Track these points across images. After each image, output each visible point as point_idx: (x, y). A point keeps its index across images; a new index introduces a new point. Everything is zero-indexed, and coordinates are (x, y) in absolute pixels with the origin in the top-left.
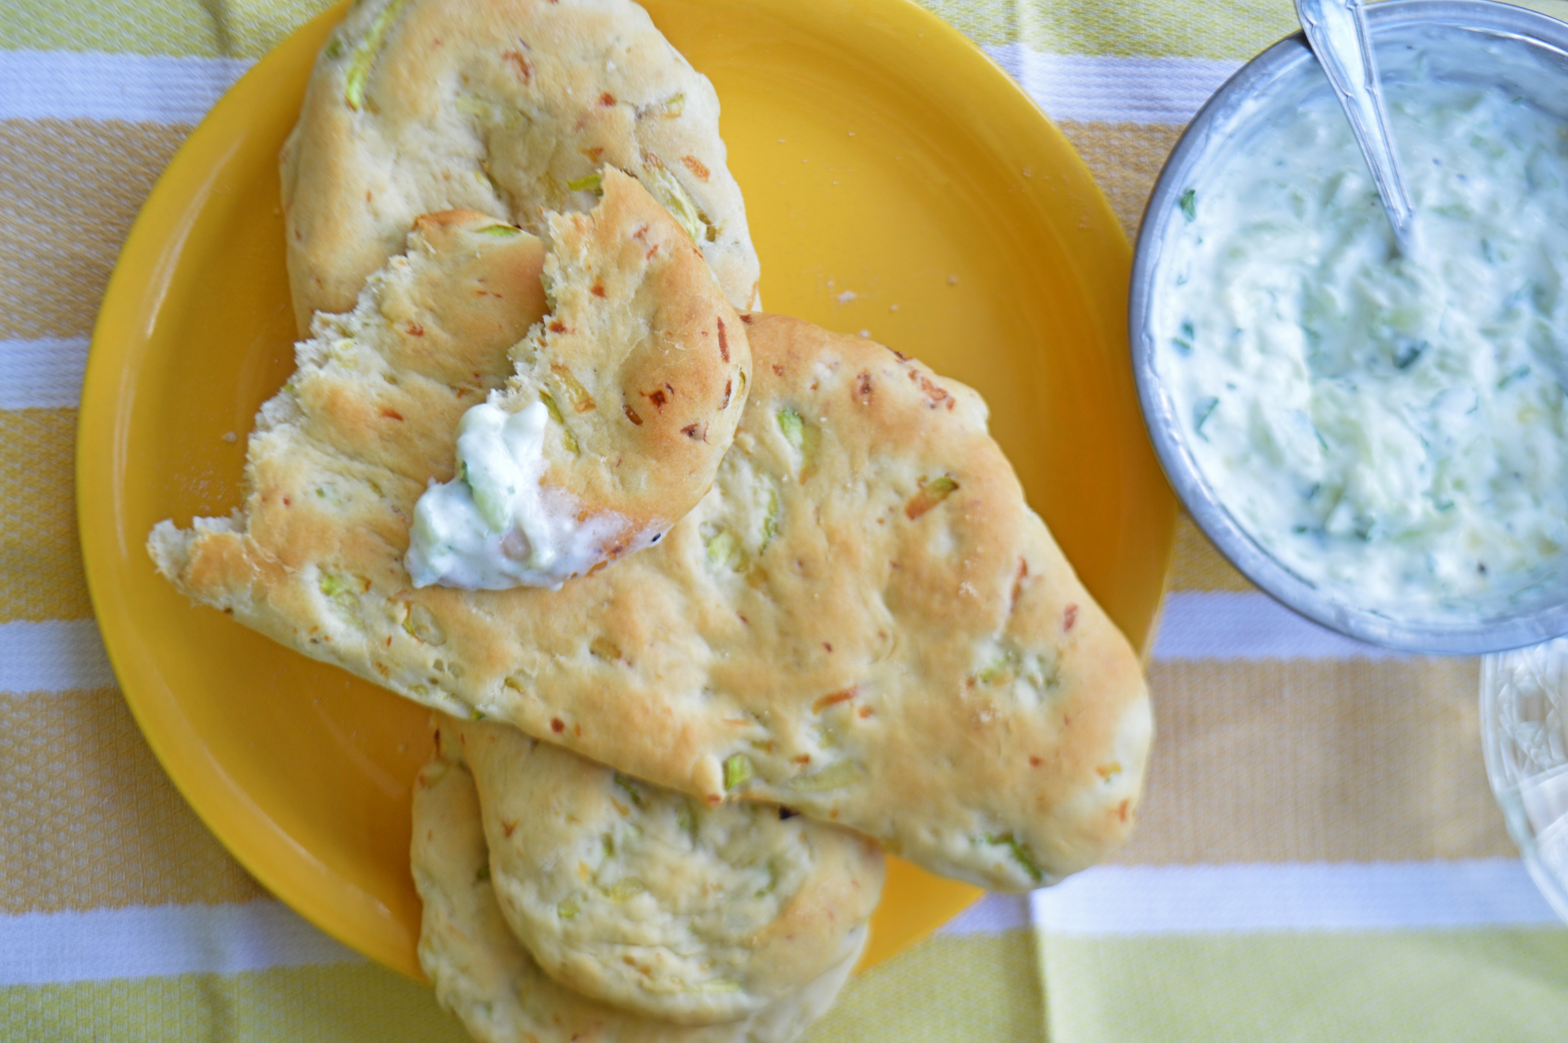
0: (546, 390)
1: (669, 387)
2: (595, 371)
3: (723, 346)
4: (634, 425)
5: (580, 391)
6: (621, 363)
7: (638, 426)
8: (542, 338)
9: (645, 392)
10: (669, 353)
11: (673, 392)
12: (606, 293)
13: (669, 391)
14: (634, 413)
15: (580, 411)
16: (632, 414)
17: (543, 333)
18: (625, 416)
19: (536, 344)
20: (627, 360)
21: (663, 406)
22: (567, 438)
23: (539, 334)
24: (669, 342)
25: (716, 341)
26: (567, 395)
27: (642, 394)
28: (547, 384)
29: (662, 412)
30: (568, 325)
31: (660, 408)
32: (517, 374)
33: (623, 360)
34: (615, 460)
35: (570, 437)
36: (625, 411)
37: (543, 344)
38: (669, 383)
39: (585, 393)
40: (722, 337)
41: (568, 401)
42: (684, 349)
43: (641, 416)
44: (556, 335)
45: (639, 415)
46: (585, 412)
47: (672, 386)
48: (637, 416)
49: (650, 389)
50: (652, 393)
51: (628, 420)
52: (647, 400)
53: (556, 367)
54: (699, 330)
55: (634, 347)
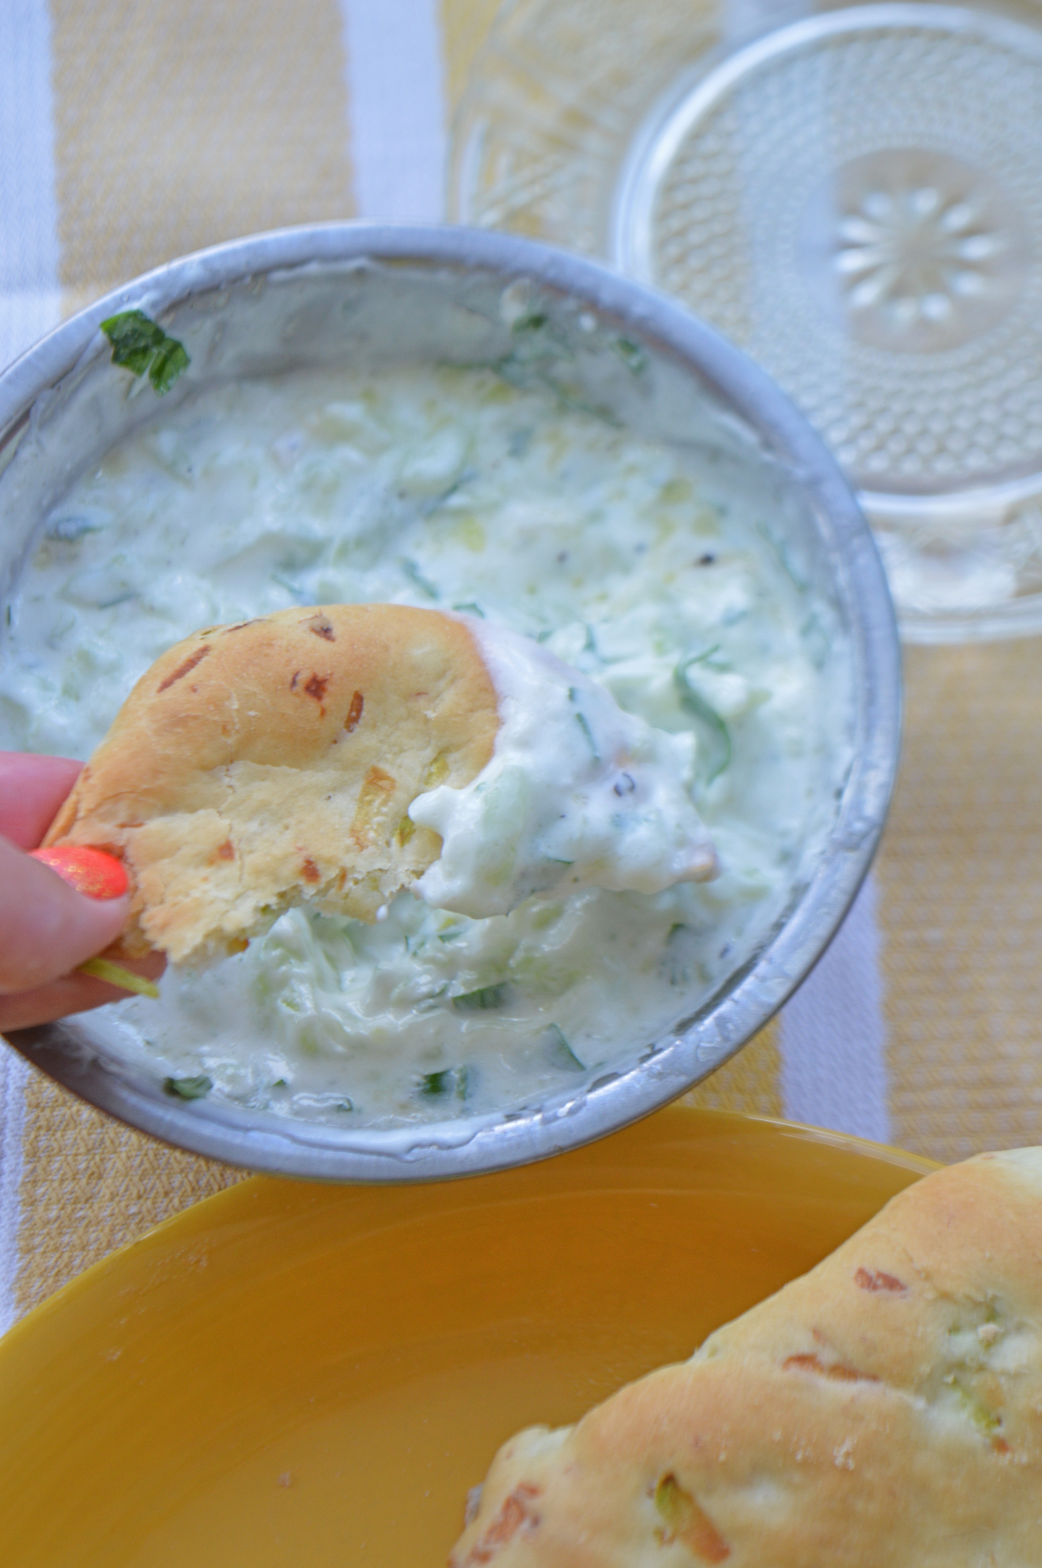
0: (395, 841)
1: (294, 683)
2: (330, 797)
3: (192, 663)
4: (365, 702)
5: (368, 798)
6: (298, 770)
7: (365, 695)
8: (337, 883)
9: (319, 710)
10: (251, 709)
11: (297, 674)
12: (223, 842)
13: (299, 678)
14: (351, 710)
15: (393, 781)
16: (354, 714)
17: (329, 885)
18: (361, 721)
19: (350, 884)
20: (291, 766)
21: (321, 675)
22: (434, 778)
23: (333, 891)
24: (237, 720)
25: (192, 674)
26: (385, 809)
27: (323, 712)
28: (388, 844)
29: (329, 672)
30: (298, 862)
31: (327, 677)
32: (403, 886)
33: (294, 770)
34: (422, 702)
35: (431, 775)
36: (356, 725)
37: (343, 876)
38: (288, 686)
39: (366, 793)
40: (180, 673)
41: (390, 803)
42: (234, 695)
43: (350, 698)
44: (320, 867)
45: (350, 702)
46: (390, 774)
47: (290, 678)
48: (352, 705)
49: (312, 706)
50: (315, 700)
51: (364, 714)
52: (327, 701)
53: (361, 845)
54: (195, 697)
55: (268, 767)
